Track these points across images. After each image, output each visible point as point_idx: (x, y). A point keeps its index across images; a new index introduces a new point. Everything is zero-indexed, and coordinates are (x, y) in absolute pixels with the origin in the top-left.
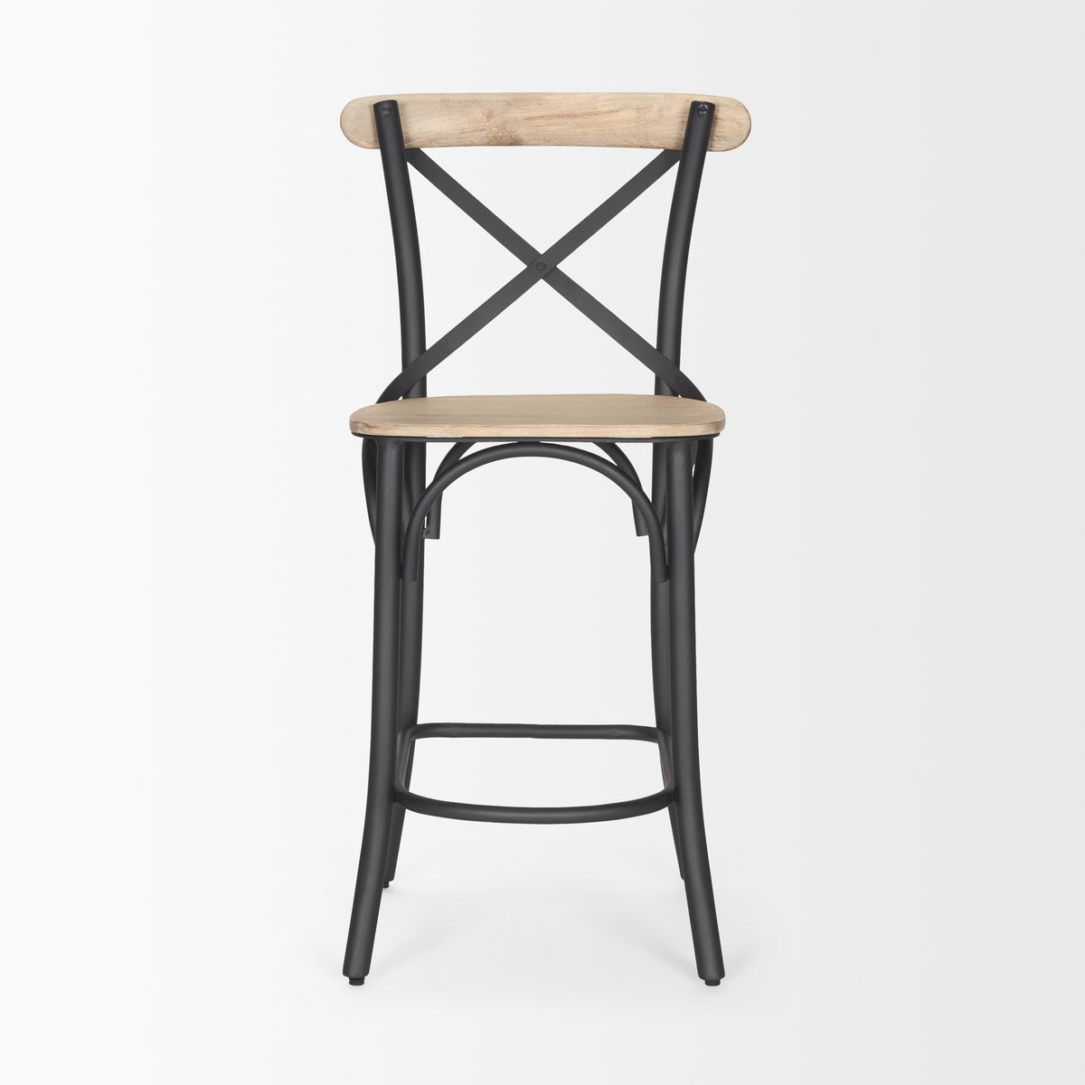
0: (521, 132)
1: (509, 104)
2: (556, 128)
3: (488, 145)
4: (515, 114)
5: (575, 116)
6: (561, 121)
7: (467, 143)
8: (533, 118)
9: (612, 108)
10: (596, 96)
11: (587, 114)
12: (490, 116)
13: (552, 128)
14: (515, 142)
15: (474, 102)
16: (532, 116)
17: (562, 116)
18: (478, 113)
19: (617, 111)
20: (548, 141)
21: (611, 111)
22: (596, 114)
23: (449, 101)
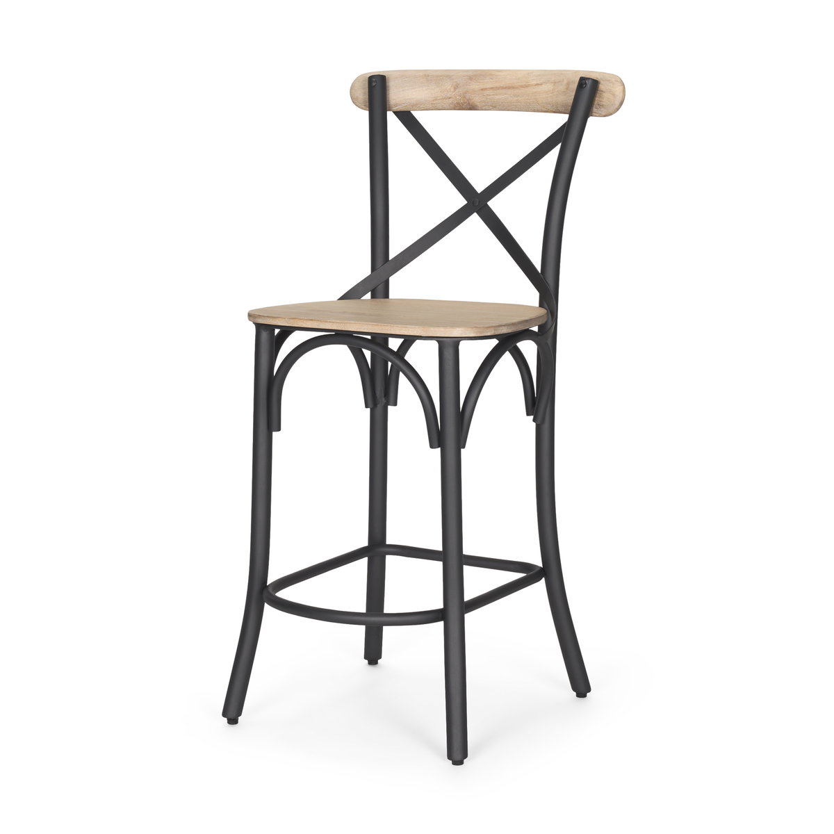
0: (476, 100)
1: (471, 78)
2: (500, 97)
3: (455, 109)
4: (475, 86)
5: (513, 88)
6: (503, 91)
7: (441, 108)
8: (485, 89)
9: (538, 82)
10: (530, 73)
11: (522, 87)
12: (456, 87)
13: (497, 97)
14: (472, 107)
15: (447, 76)
16: (485, 87)
17: (505, 88)
18: (448, 86)
19: (541, 84)
20: (495, 107)
21: (537, 84)
22: (527, 86)
23: (428, 76)
